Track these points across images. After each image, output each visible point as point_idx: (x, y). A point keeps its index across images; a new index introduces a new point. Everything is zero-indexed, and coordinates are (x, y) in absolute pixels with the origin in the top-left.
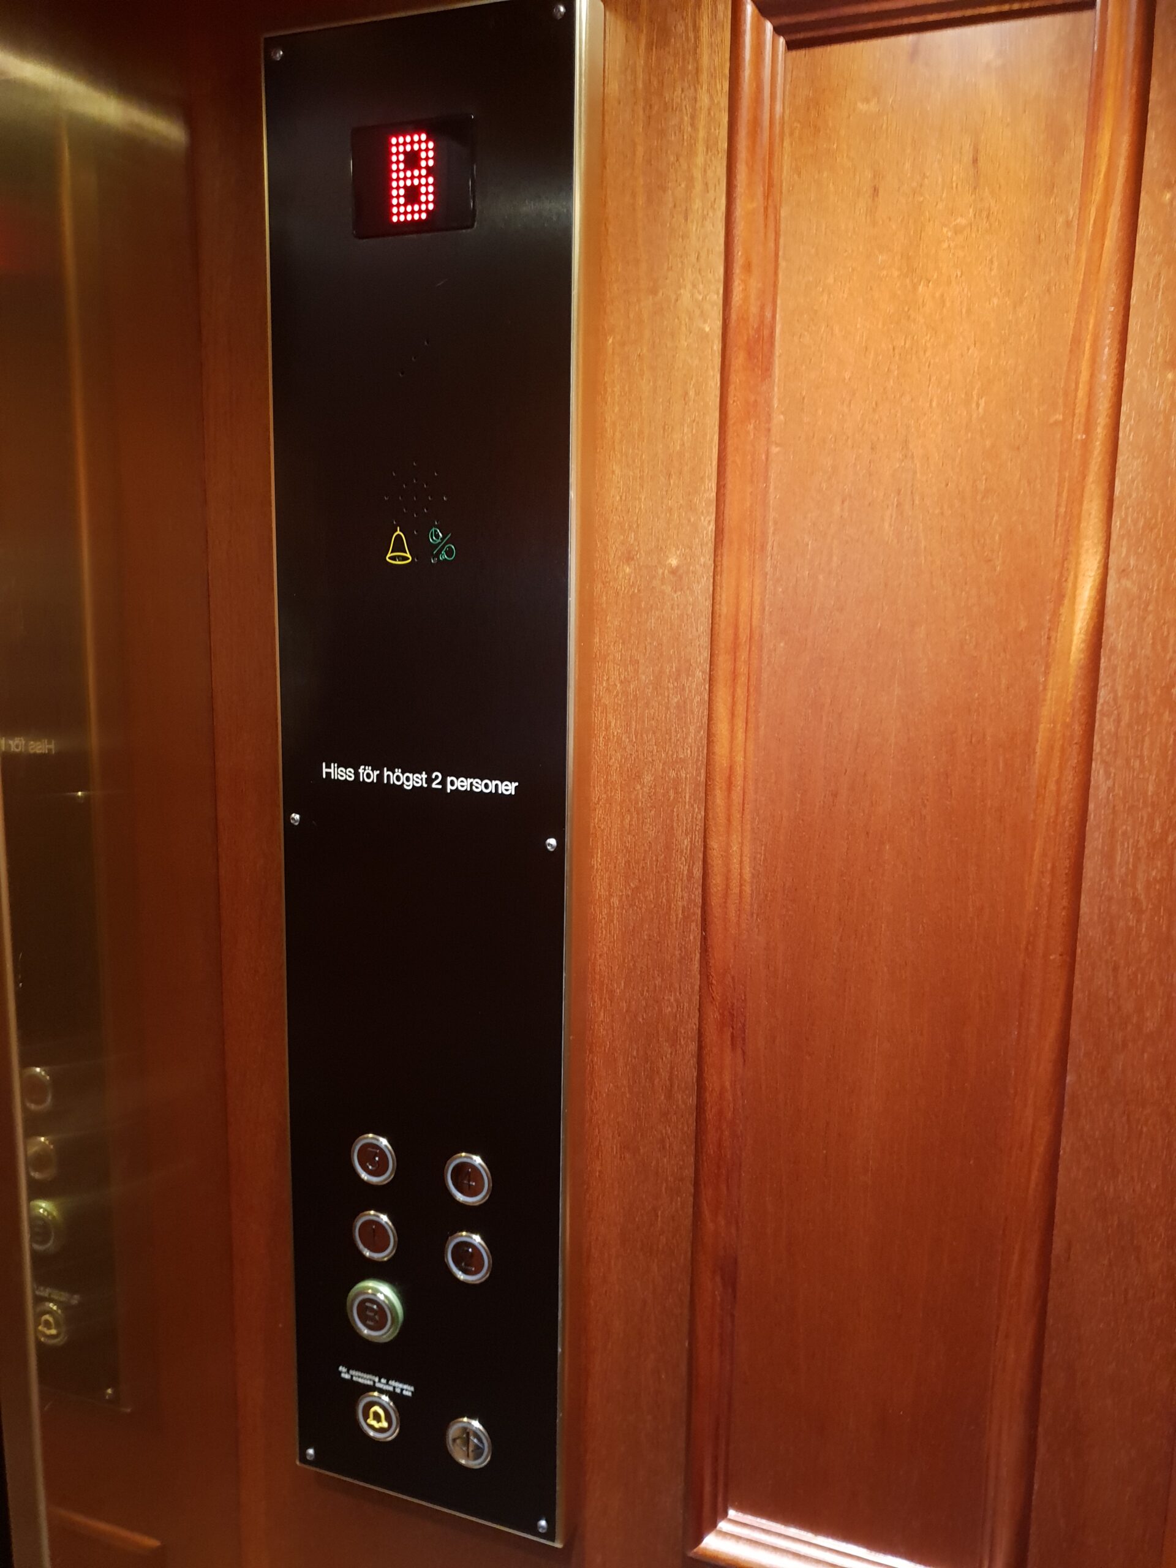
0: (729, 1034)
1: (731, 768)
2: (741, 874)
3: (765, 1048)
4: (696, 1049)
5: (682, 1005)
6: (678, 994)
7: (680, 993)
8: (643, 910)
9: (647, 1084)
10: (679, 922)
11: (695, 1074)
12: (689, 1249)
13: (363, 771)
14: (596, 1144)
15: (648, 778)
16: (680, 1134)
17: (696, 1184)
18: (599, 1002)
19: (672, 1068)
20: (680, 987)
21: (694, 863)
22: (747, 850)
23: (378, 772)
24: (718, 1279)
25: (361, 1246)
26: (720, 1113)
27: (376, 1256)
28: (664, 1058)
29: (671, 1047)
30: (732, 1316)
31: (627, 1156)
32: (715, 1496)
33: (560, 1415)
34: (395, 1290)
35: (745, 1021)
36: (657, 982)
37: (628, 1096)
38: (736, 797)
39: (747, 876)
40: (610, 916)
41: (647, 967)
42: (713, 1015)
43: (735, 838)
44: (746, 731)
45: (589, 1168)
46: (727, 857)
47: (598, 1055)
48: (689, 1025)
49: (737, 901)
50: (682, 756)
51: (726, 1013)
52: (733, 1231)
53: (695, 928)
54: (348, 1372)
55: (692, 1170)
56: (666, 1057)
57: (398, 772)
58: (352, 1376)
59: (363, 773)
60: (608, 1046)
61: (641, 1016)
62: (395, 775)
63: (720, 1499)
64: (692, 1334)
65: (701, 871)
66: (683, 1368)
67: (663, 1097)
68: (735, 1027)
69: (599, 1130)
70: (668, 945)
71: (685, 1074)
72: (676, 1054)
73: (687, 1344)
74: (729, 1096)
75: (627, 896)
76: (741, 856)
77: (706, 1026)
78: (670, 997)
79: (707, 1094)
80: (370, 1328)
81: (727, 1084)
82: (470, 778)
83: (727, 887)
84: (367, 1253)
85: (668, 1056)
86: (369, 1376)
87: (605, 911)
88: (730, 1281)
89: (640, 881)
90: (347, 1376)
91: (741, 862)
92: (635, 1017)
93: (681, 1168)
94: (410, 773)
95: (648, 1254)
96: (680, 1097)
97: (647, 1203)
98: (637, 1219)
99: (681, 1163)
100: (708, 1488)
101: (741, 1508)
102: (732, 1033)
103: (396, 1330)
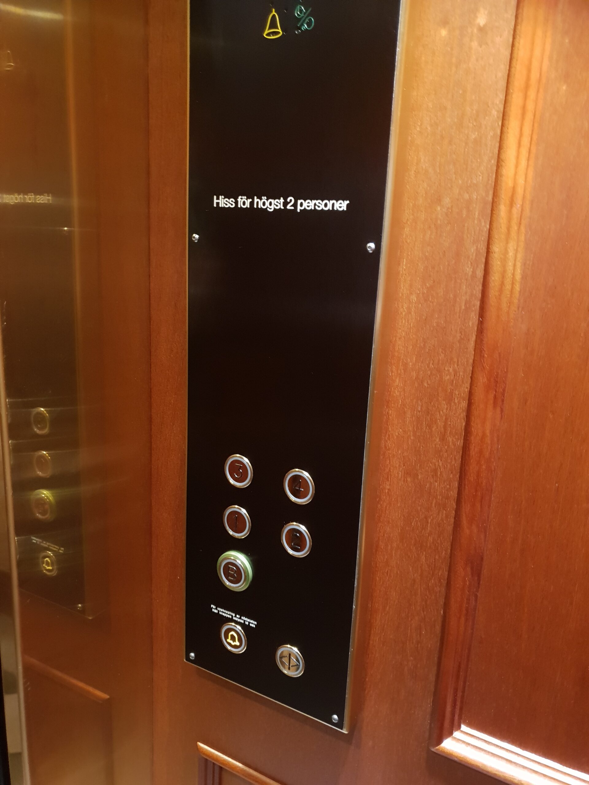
0: (493, 395)
1: (514, 189)
2: (513, 275)
3: (518, 408)
4: (467, 405)
5: (458, 374)
6: (456, 366)
7: (458, 365)
8: (435, 304)
9: (427, 431)
10: (461, 312)
11: (464, 424)
12: (449, 548)
13: (241, 200)
14: (387, 470)
15: (447, 201)
16: (449, 466)
17: (459, 501)
18: (396, 372)
19: (446, 419)
20: (458, 361)
21: (477, 266)
22: (519, 256)
23: (251, 200)
24: (469, 569)
25: (228, 528)
26: (481, 452)
27: (237, 535)
28: (441, 412)
29: (447, 405)
30: (476, 596)
31: (409, 480)
32: (453, 715)
33: (351, 649)
34: (248, 559)
35: (505, 387)
36: (441, 358)
37: (412, 438)
38: (516, 211)
39: (518, 277)
40: (409, 309)
41: (434, 346)
42: (482, 380)
43: (512, 246)
44: (528, 160)
45: (381, 487)
46: (504, 261)
47: (393, 409)
48: (462, 388)
49: (509, 296)
50: (475, 182)
51: (492, 379)
52: (482, 536)
53: (474, 317)
54: (216, 609)
55: (456, 491)
56: (442, 411)
57: (264, 198)
58: (219, 611)
59: (241, 201)
60: (400, 403)
61: (426, 382)
62: (263, 201)
63: (456, 717)
64: (446, 605)
65: (483, 272)
66: (438, 628)
67: (438, 440)
68: (497, 391)
69: (390, 462)
70: (452, 330)
71: (456, 423)
72: (450, 410)
73: (442, 612)
74: (488, 440)
75: (423, 293)
76: (515, 260)
77: (476, 388)
78: (449, 368)
79: (472, 438)
80: (230, 581)
81: (488, 432)
82: (314, 200)
83: (502, 284)
84: (231, 532)
85: (445, 411)
86: (229, 613)
87: (405, 306)
88: (477, 572)
89: (434, 282)
90: (216, 611)
91: (515, 265)
92: (422, 382)
93: (447, 490)
94: (272, 199)
95: (419, 549)
96: (451, 440)
97: (421, 513)
98: (413, 524)
99: (448, 486)
100: (449, 709)
101: (470, 725)
102: (495, 396)
103: (247, 584)
